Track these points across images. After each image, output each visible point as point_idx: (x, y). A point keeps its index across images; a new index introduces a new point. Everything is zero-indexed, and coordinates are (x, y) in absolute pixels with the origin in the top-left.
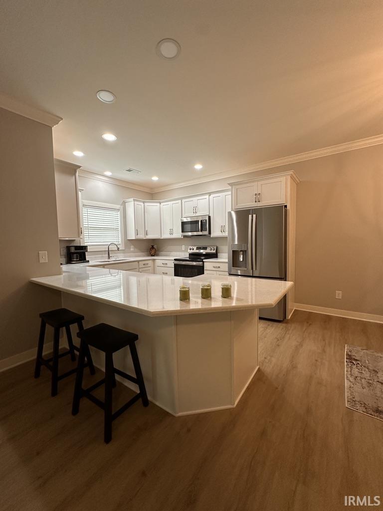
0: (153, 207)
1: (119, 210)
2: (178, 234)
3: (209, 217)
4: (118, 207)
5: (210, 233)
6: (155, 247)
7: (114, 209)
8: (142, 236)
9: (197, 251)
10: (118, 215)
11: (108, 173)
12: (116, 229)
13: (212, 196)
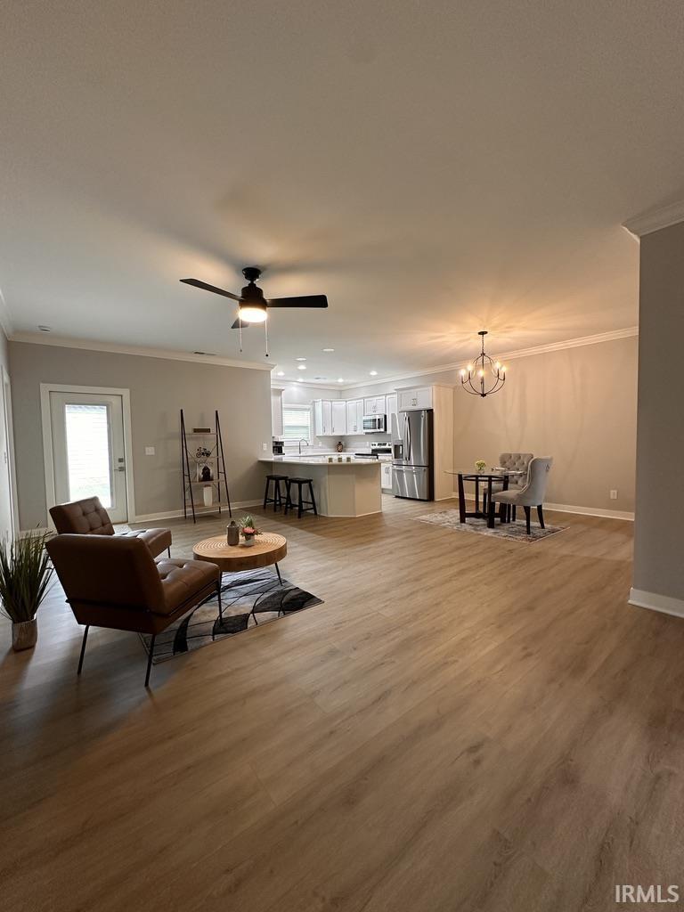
0: (340, 405)
1: (309, 409)
2: (361, 431)
3: (385, 416)
4: (307, 406)
5: (386, 430)
6: (343, 443)
7: (305, 410)
8: (329, 433)
9: (378, 447)
10: (307, 414)
11: (301, 380)
12: (306, 427)
13: (388, 397)
